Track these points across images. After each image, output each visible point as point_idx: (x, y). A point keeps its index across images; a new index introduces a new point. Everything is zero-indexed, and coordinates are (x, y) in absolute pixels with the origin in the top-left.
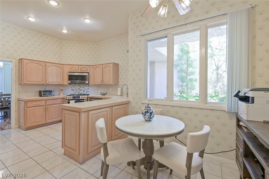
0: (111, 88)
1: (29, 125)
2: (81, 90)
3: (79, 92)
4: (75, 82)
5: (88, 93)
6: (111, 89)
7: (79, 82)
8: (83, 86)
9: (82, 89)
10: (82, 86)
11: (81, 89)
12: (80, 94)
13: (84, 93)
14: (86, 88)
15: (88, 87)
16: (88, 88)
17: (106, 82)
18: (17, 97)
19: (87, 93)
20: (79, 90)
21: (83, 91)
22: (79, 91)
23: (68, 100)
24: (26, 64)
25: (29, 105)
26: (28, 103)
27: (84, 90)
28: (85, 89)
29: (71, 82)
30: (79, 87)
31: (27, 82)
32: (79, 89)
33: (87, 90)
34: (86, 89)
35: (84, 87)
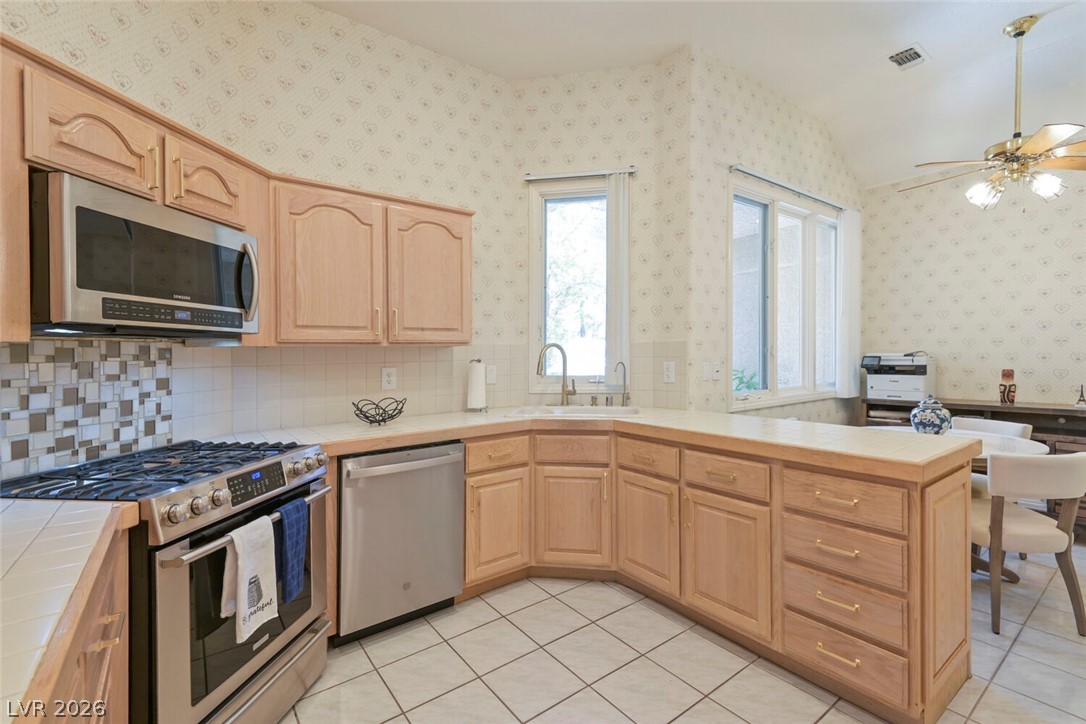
2: (94, 410)
3: (68, 432)
5: (161, 427)
8: (112, 366)
9: (108, 394)
10: (104, 358)
11: (90, 391)
12: (82, 459)
13: (127, 435)
14: (148, 378)
15: (162, 370)
16: (163, 384)
17: (423, 329)
19: (150, 428)
20: (66, 413)
21: (109, 415)
22: (67, 425)
27: (126, 408)
28: (132, 394)
29: (109, 308)
30: (67, 376)
32: (72, 397)
33: (150, 405)
34: (144, 396)
35: (124, 367)
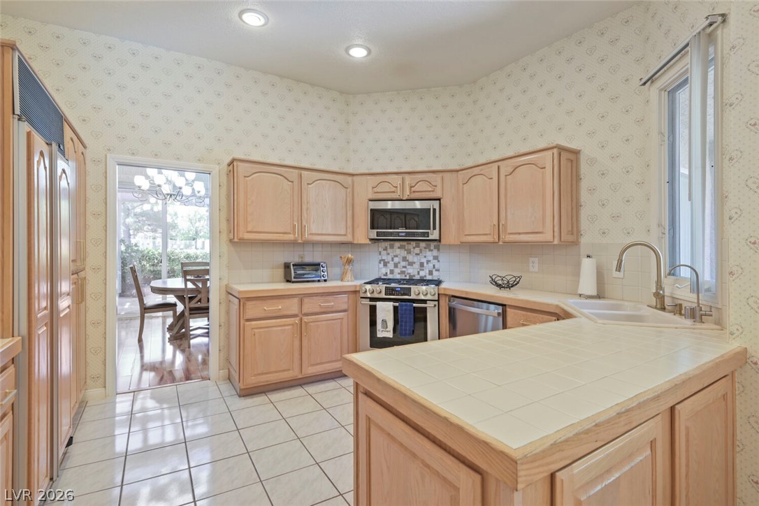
0: (536, 260)
1: (252, 380)
2: (411, 264)
3: (404, 269)
4: (391, 234)
5: (435, 273)
6: (536, 265)
7: (408, 235)
8: (417, 250)
9: (416, 259)
10: (414, 248)
11: (410, 258)
12: (408, 277)
13: (422, 273)
14: (430, 255)
15: (435, 253)
16: (436, 258)
18: (225, 282)
19: (431, 273)
20: (403, 264)
21: (417, 266)
22: (404, 267)
23: (372, 299)
24: (245, 177)
25: (249, 314)
26: (249, 304)
27: (422, 265)
28: (424, 260)
30: (404, 253)
31: (247, 236)
32: (404, 259)
33: (431, 265)
34: (428, 262)
35: (421, 250)
